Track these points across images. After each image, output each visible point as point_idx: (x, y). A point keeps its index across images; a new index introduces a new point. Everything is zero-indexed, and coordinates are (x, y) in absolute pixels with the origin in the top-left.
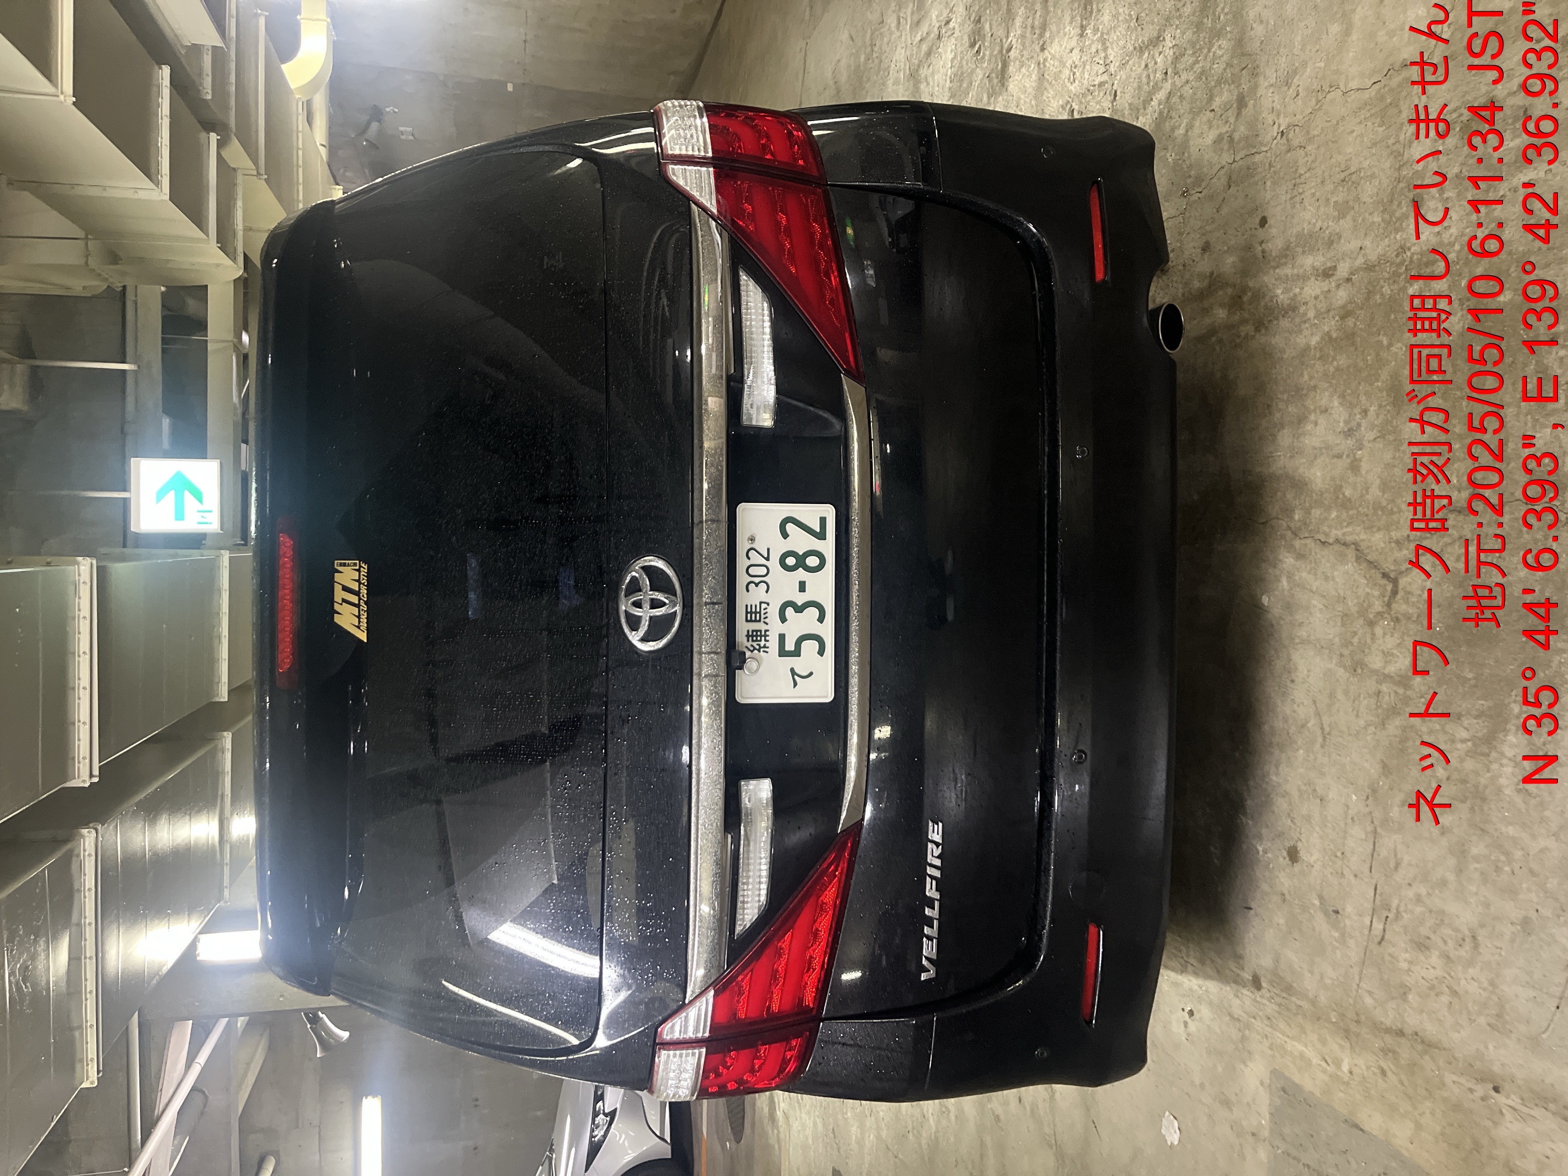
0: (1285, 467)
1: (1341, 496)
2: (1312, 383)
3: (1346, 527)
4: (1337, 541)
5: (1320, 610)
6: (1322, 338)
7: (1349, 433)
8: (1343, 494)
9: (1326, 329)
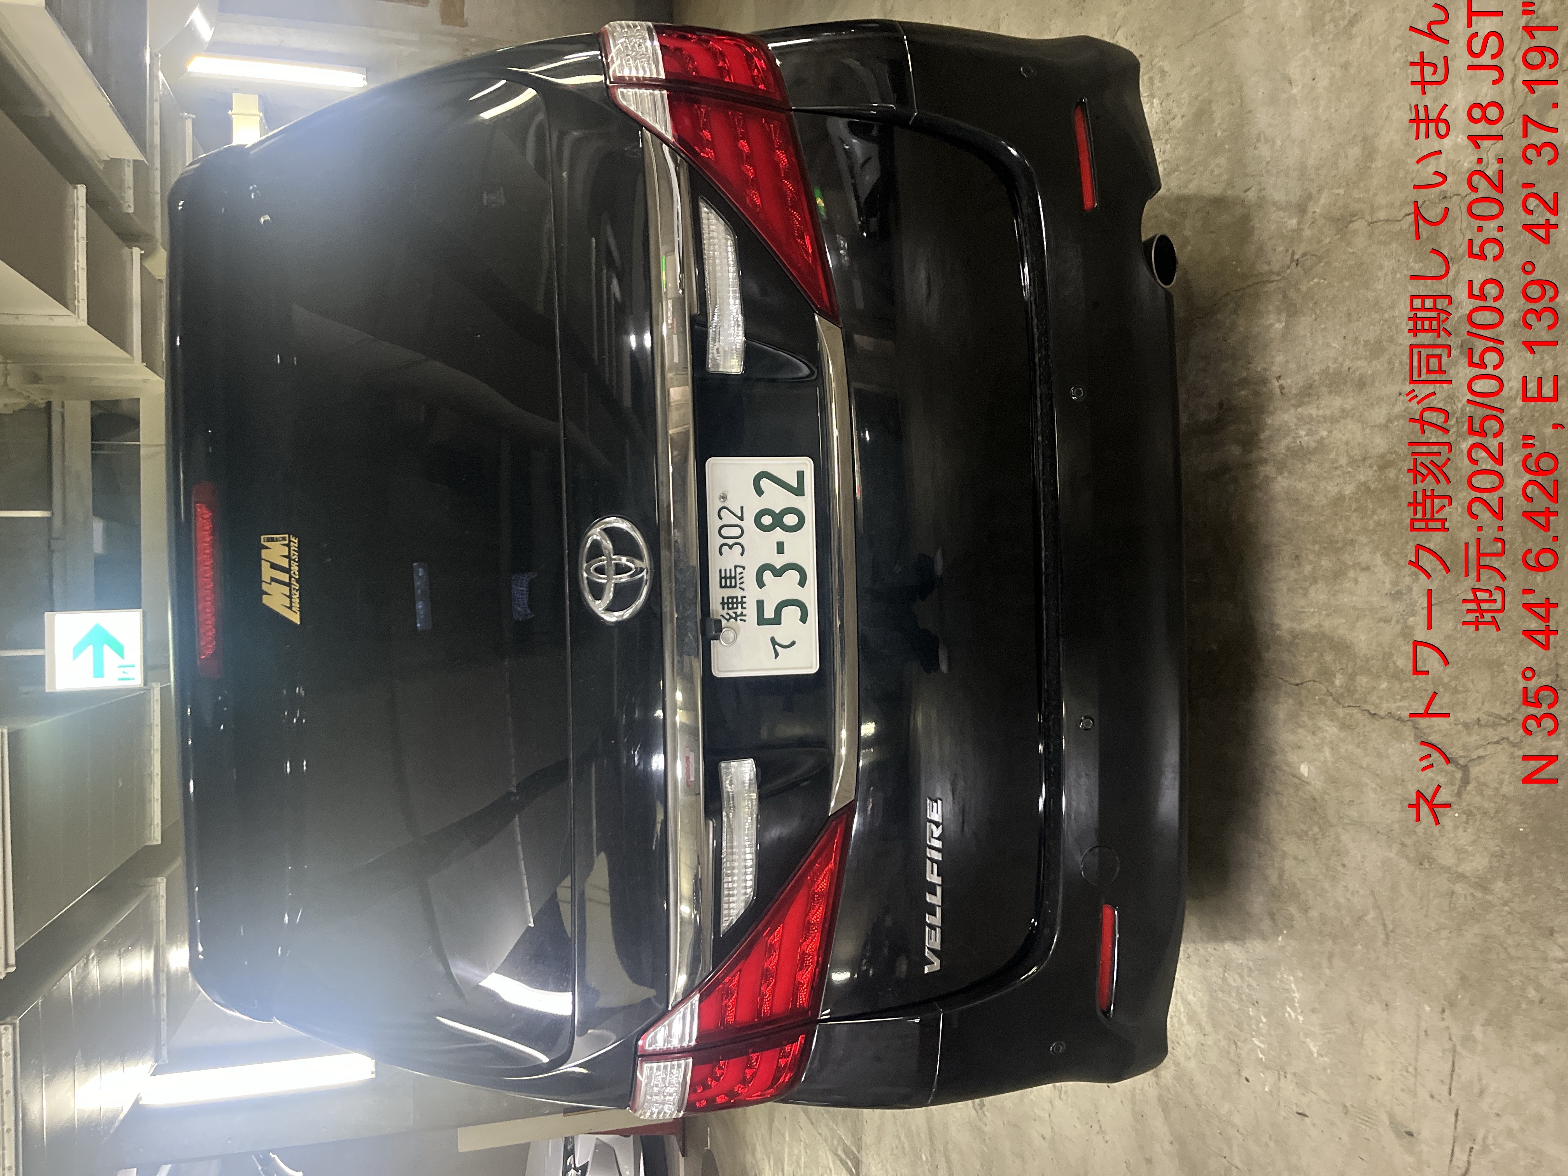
0: (1321, 626)
1: (1391, 665)
2: (1350, 536)
3: (1401, 701)
4: (1390, 715)
5: (1373, 789)
6: (1358, 488)
7: (1397, 596)
8: (1394, 663)
9: (1362, 478)
